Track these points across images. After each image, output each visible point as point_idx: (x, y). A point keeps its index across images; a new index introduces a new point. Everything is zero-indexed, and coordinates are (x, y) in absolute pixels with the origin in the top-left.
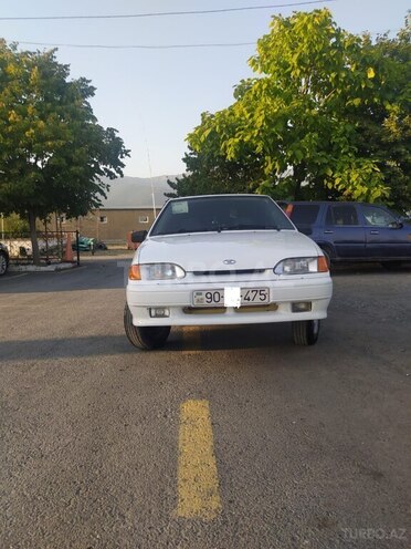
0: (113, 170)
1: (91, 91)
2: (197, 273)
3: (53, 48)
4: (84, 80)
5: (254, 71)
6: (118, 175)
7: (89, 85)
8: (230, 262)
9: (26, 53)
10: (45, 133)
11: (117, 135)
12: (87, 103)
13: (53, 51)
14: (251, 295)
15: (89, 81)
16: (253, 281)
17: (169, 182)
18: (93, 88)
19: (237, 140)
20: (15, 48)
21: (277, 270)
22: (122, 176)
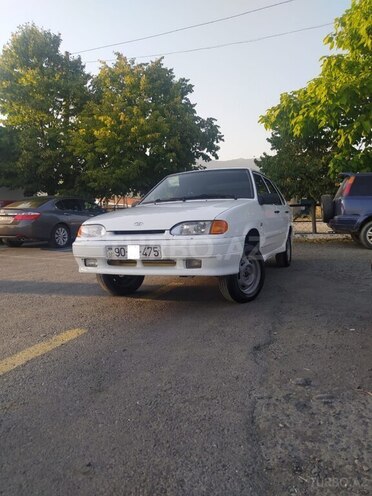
0: (209, 154)
1: (190, 89)
2: (117, 233)
3: (159, 58)
4: (183, 80)
5: (331, 48)
6: (213, 158)
7: (188, 83)
8: (139, 224)
9: (141, 65)
10: (147, 128)
11: (215, 123)
12: (187, 99)
13: (160, 60)
14: (148, 251)
15: (187, 81)
16: (152, 240)
17: (256, 161)
18: (191, 86)
19: (301, 117)
20: (133, 63)
21: (173, 231)
22: (217, 158)
